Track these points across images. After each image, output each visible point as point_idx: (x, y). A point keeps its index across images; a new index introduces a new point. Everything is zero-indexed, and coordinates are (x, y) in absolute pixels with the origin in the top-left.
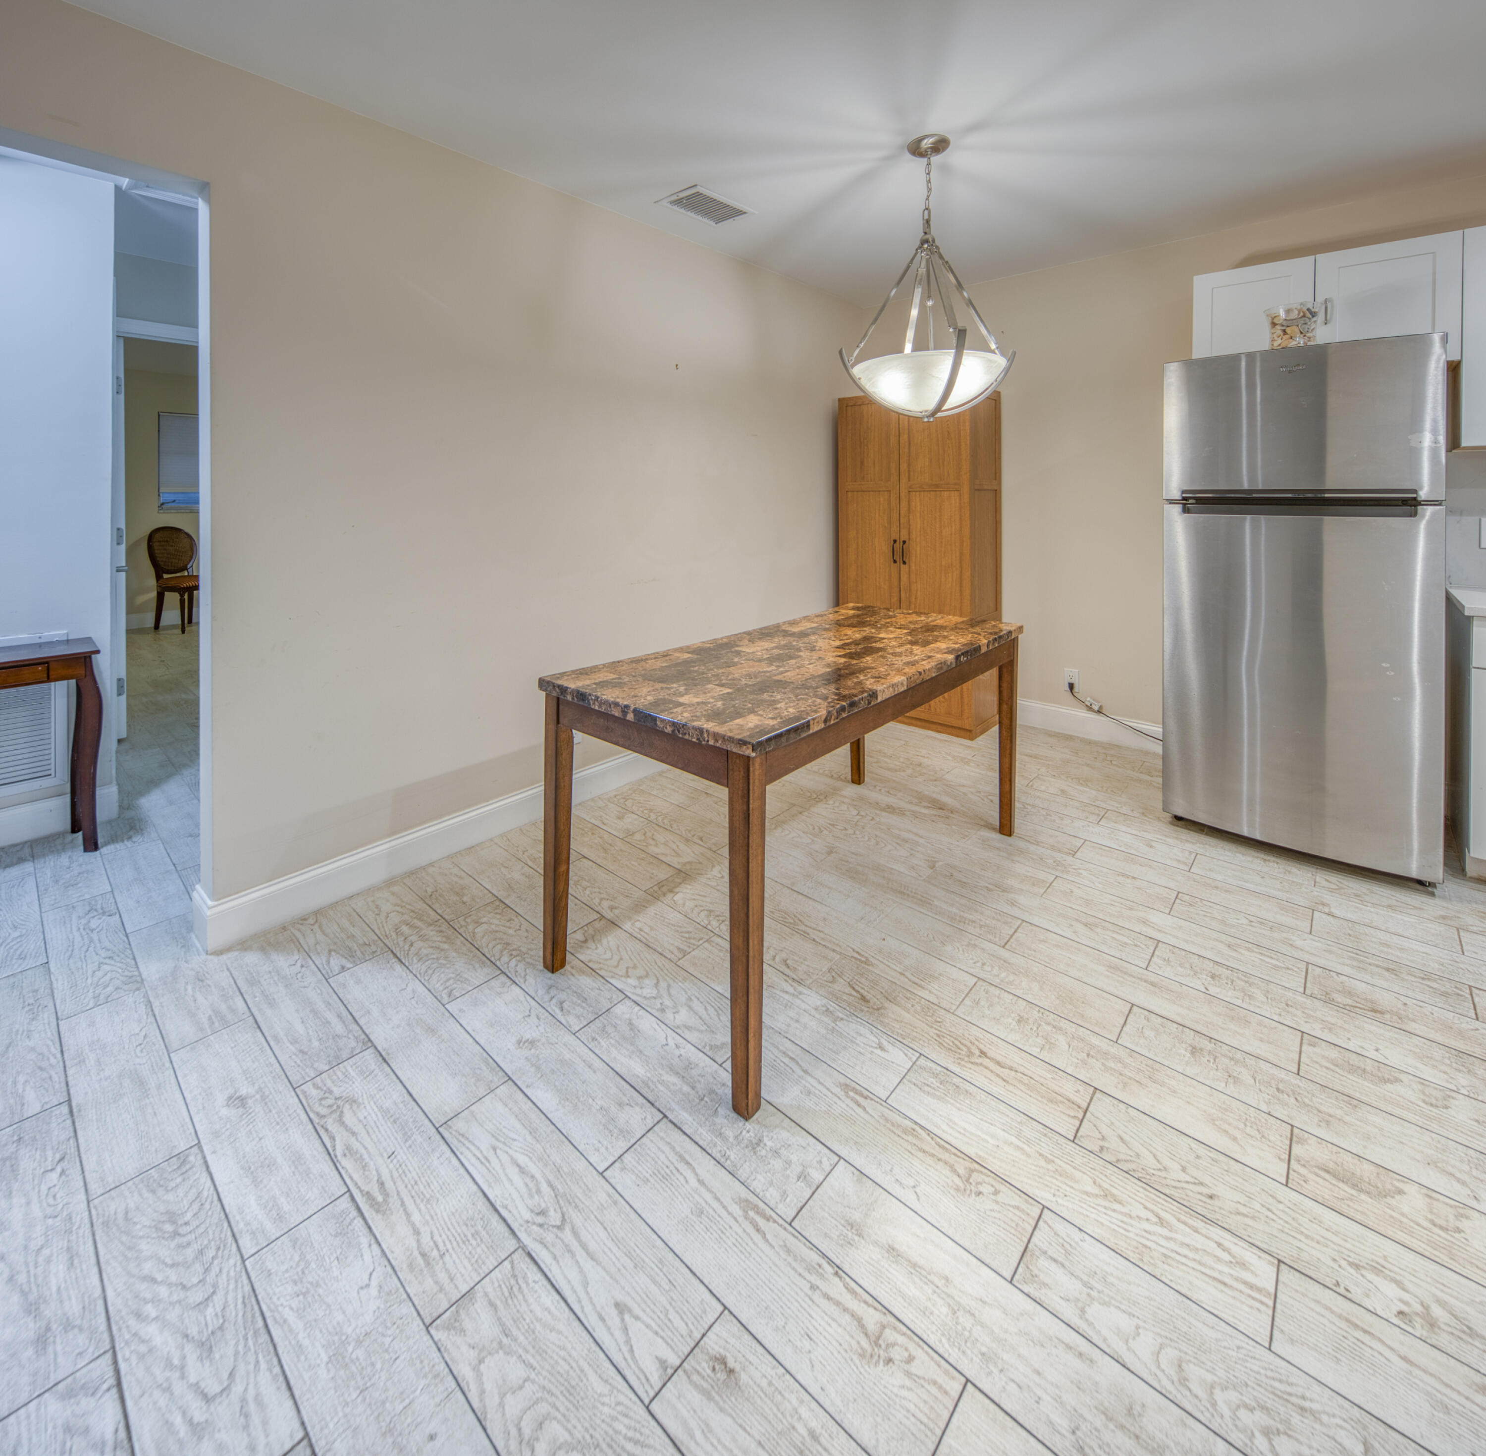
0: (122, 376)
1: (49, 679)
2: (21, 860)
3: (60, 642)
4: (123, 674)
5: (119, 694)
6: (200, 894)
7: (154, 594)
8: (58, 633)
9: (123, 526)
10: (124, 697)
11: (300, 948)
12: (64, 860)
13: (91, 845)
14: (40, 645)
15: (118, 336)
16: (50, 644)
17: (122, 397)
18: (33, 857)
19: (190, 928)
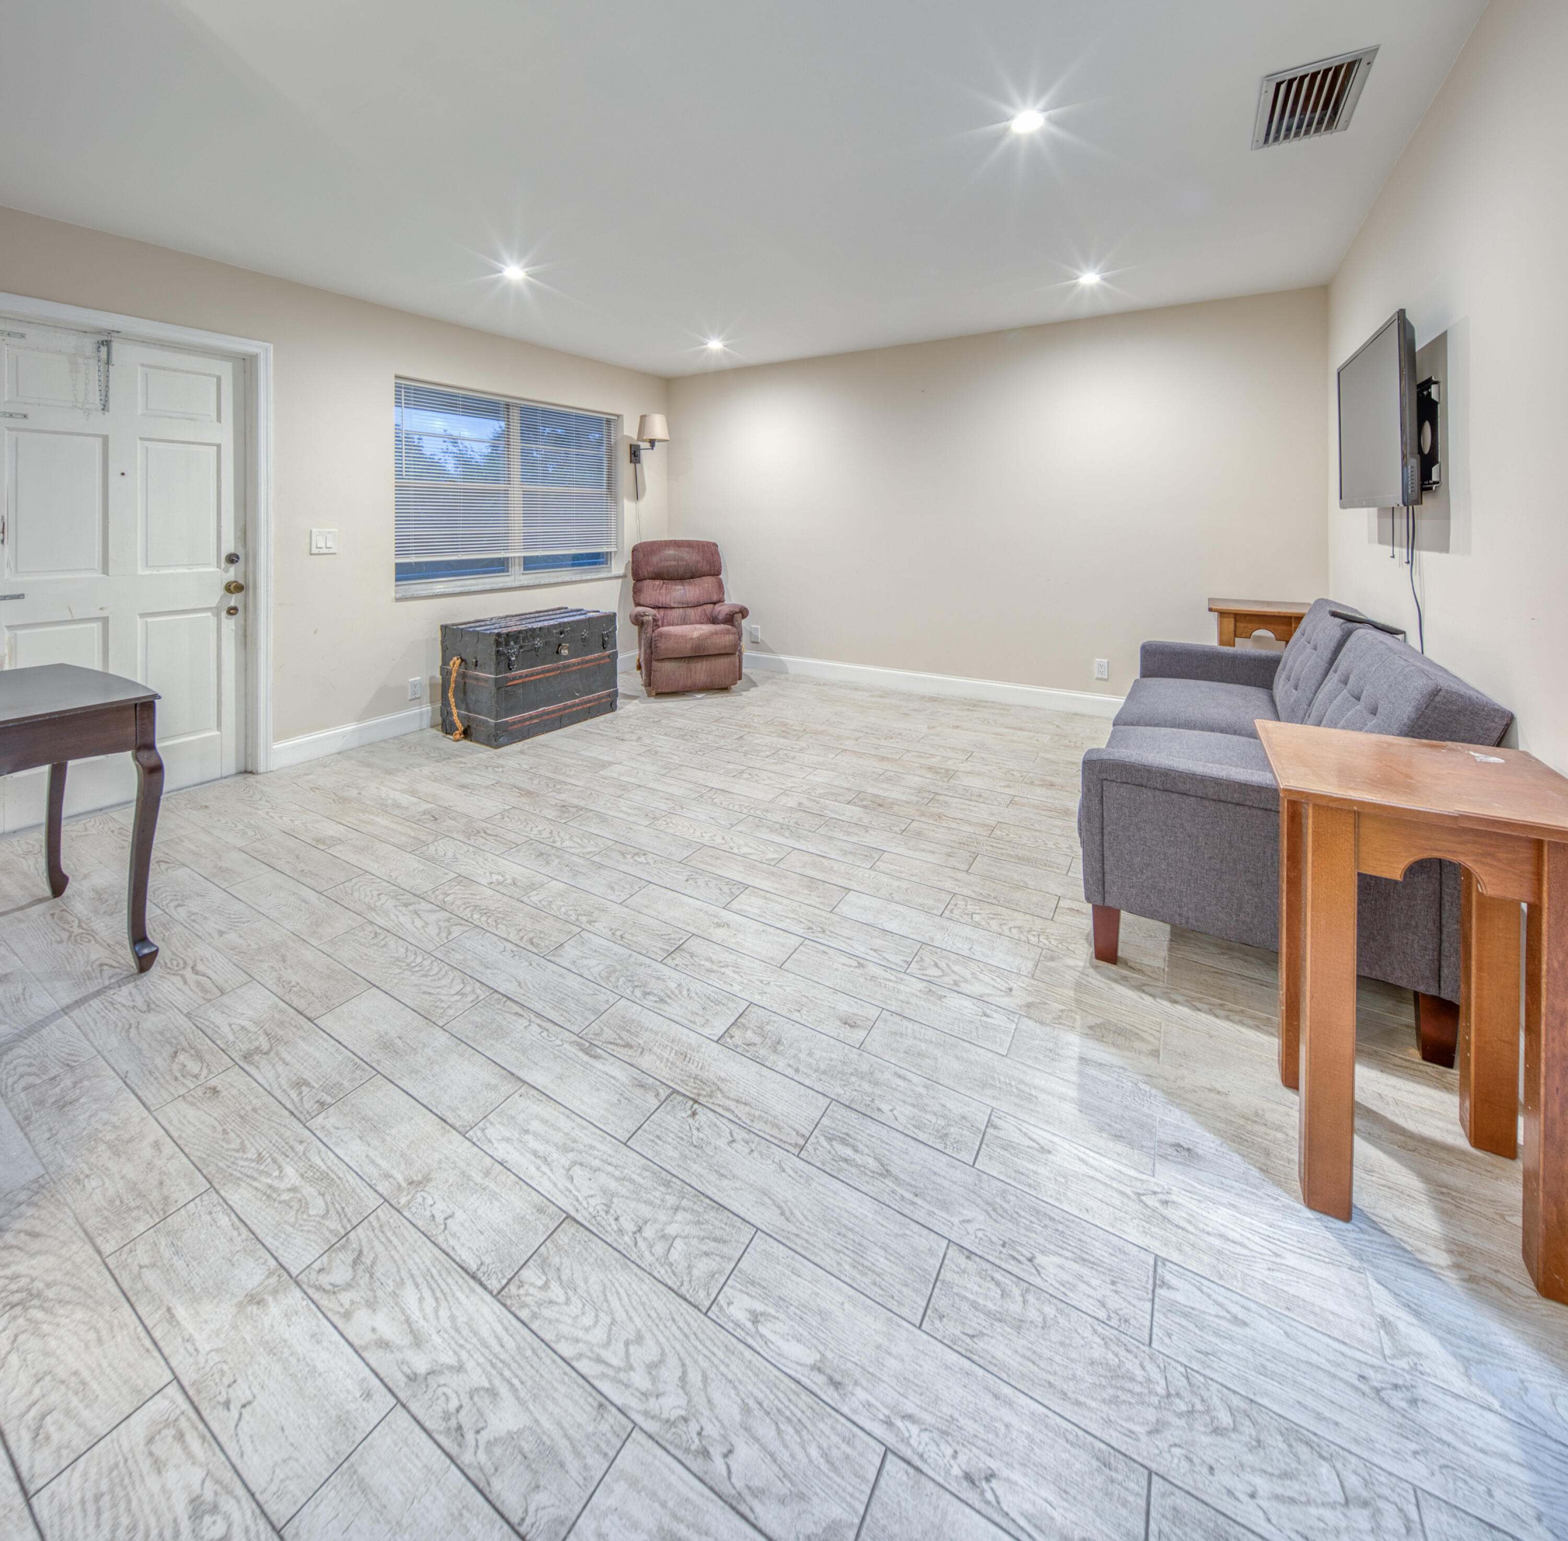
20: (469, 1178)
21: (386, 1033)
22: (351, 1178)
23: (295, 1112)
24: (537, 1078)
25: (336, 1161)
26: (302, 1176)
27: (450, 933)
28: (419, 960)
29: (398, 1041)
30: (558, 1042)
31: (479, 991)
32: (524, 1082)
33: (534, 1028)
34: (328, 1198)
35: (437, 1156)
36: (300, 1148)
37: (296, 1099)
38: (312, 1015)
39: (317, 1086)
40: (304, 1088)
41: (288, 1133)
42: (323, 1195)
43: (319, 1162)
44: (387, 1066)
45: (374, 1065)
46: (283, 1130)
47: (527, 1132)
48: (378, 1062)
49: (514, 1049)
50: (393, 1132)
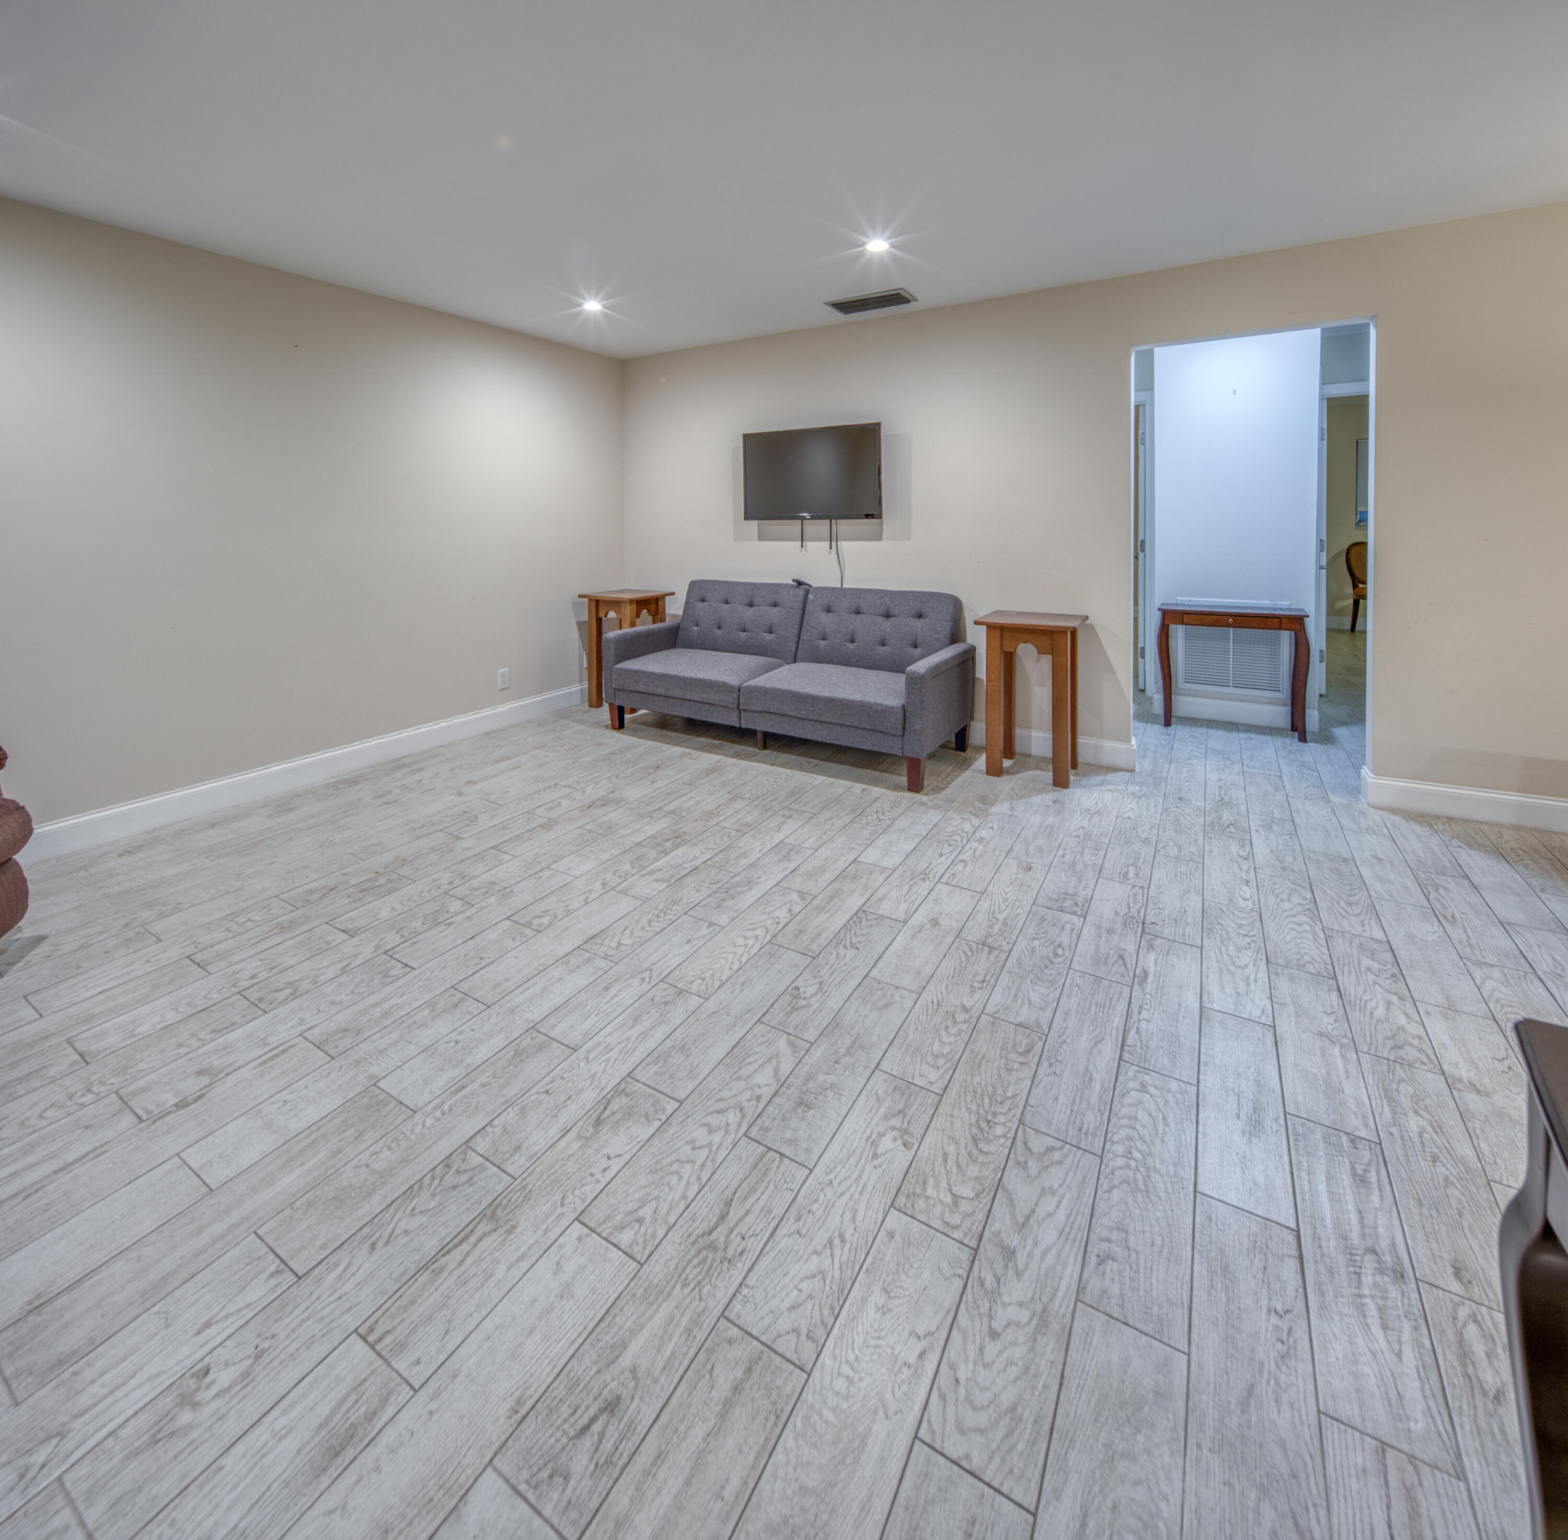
0: (1325, 426)
1: (1280, 628)
2: (1265, 734)
3: (1286, 609)
4: (1324, 648)
5: (1321, 661)
6: (1366, 772)
7: (1351, 601)
8: (1285, 603)
9: (1325, 538)
10: (1324, 664)
11: (1431, 826)
12: (1288, 741)
13: (1303, 739)
14: (1275, 609)
15: (1322, 398)
16: (1281, 609)
17: (1325, 442)
18: (1271, 734)
19: (1359, 792)
20: (1296, 1012)
21: (1243, 1132)
22: (1370, 1079)
23: (1381, 1161)
24: (1191, 1000)
25: (1373, 1098)
26: (1405, 1114)
27: (1051, 1149)
28: (1120, 1162)
29: (1243, 1116)
30: (1148, 996)
31: (1131, 1074)
32: (1201, 1007)
33: (1144, 1014)
34: (1394, 1086)
35: (1303, 1035)
36: (1394, 1130)
37: (1373, 1170)
38: (1291, 1238)
39: (1346, 1160)
40: (1360, 1172)
41: (1399, 1151)
42: (1397, 1090)
43: (1386, 1109)
44: (1273, 1111)
45: (1282, 1122)
46: (1402, 1158)
47: (1238, 993)
48: (1276, 1120)
49: (1177, 1022)
50: (1316, 1071)
